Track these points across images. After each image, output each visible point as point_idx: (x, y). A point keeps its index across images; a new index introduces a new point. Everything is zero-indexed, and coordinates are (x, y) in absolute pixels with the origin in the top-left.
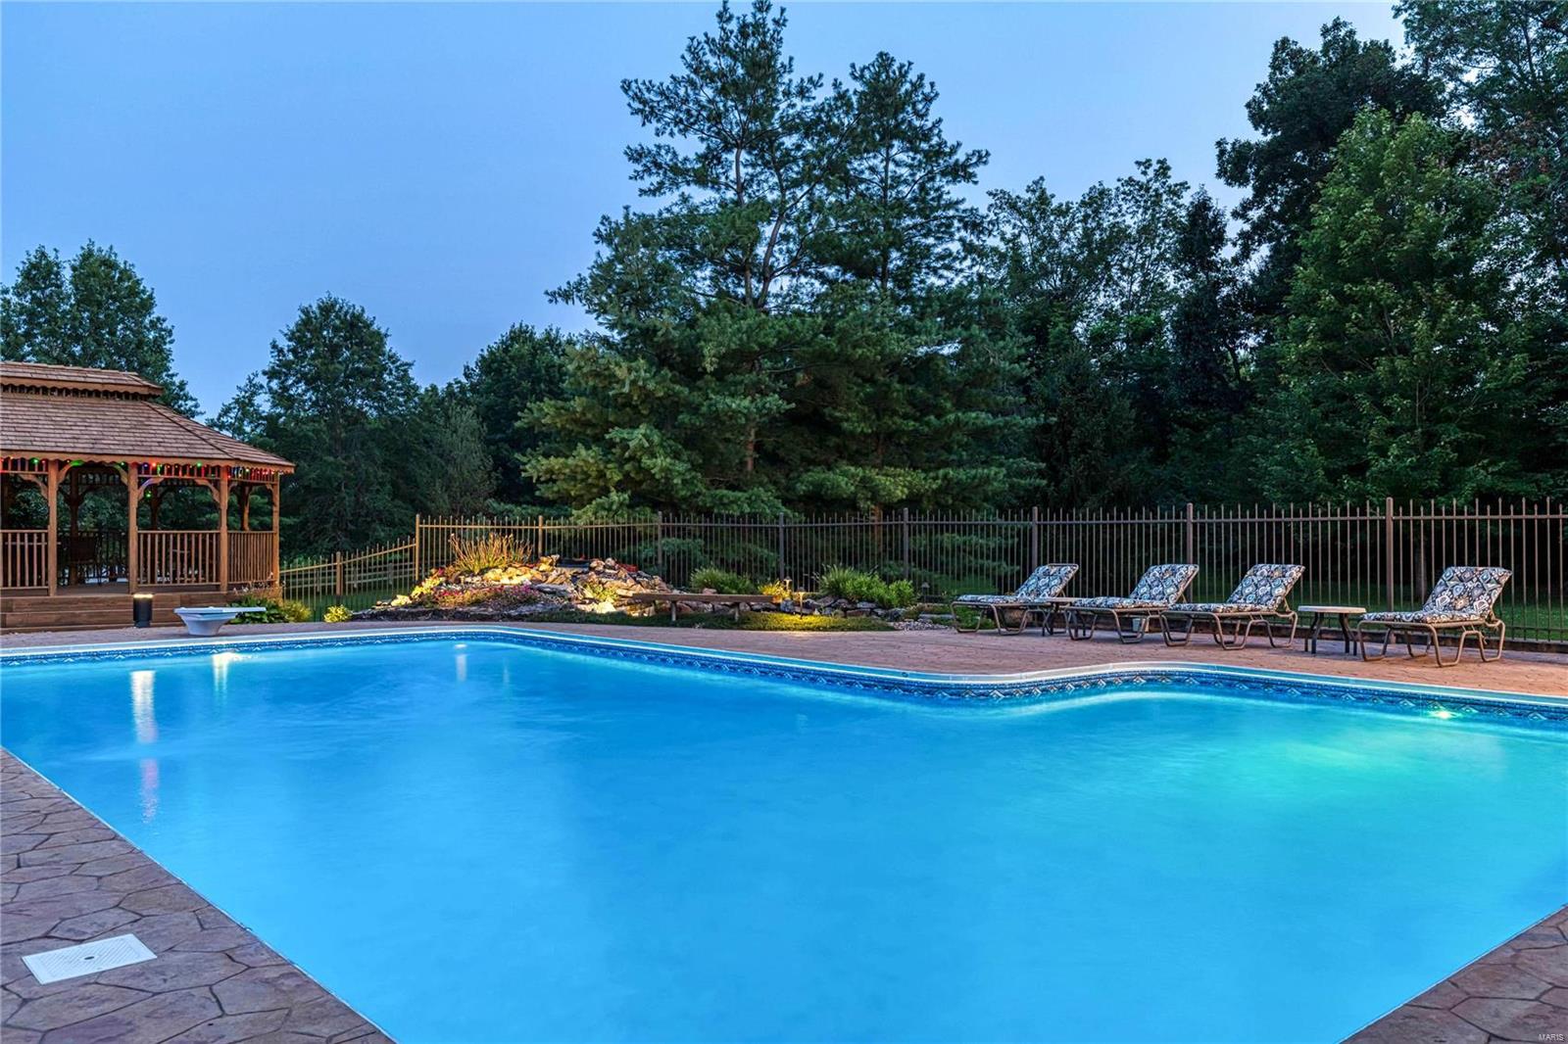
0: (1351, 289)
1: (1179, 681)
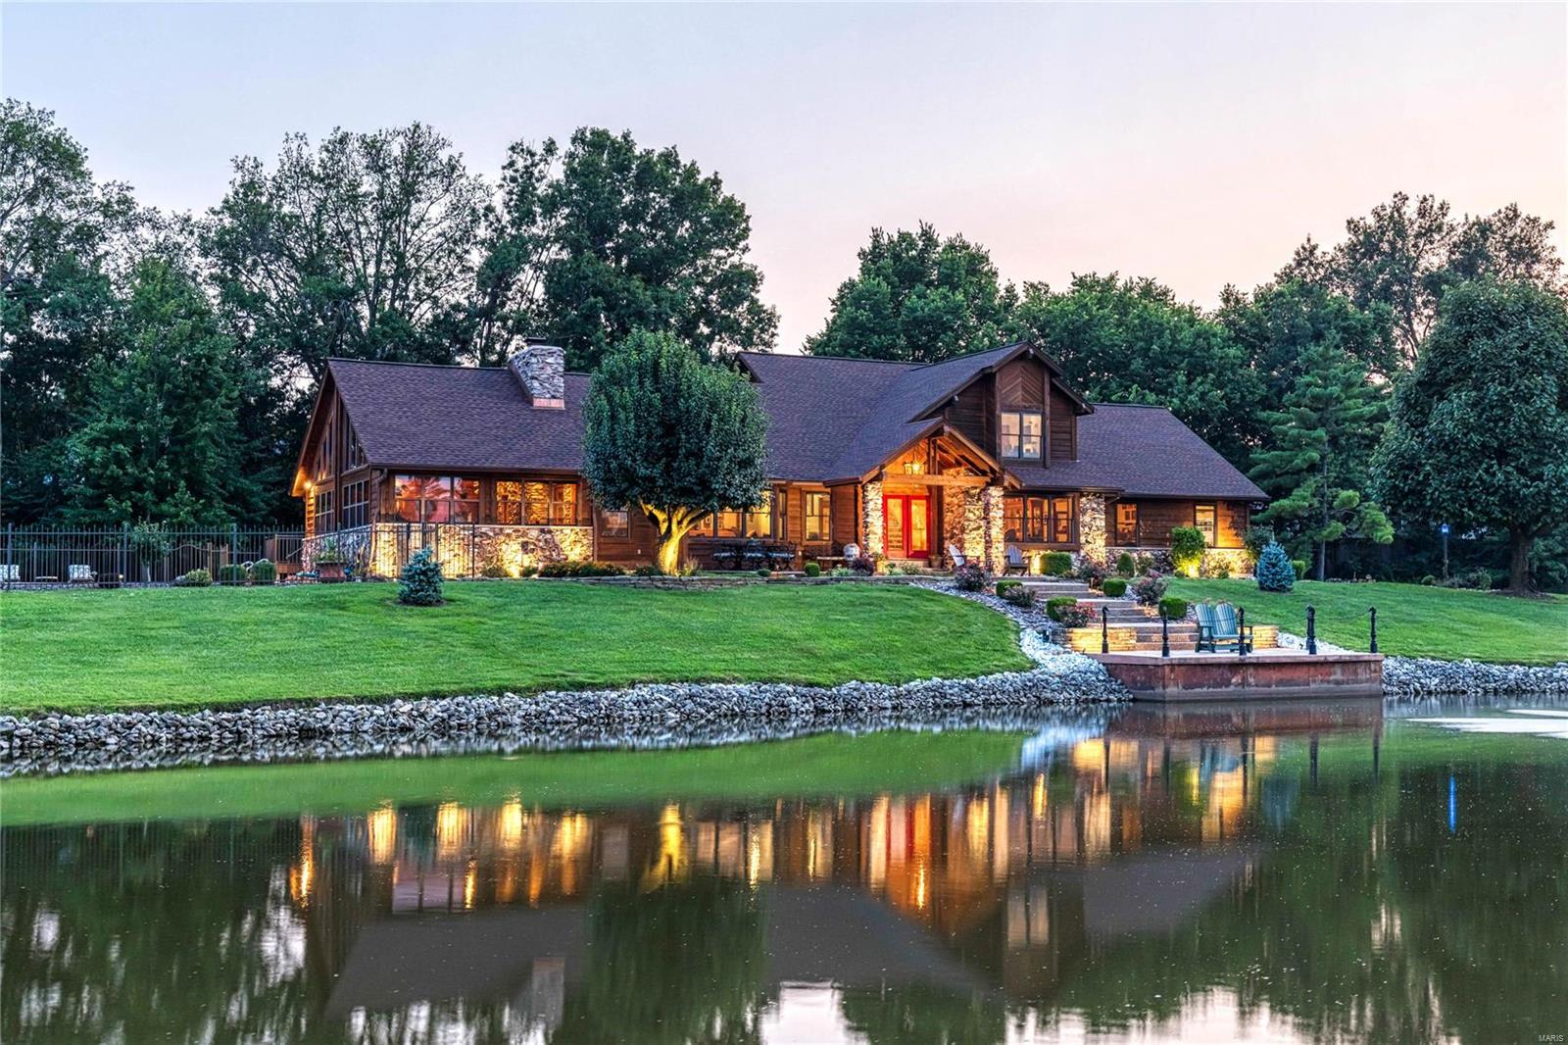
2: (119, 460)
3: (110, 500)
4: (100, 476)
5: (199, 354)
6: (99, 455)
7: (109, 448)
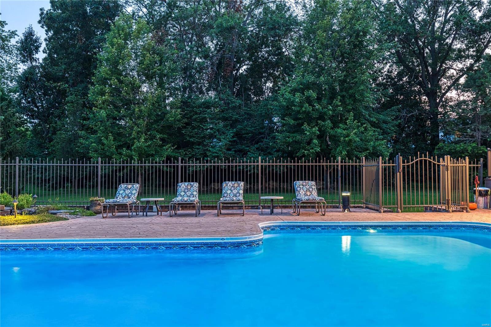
0: (123, 78)
1: (273, 229)
2: (309, 100)
3: (305, 126)
4: (298, 112)
5: (358, 30)
6: (298, 97)
7: (304, 94)
